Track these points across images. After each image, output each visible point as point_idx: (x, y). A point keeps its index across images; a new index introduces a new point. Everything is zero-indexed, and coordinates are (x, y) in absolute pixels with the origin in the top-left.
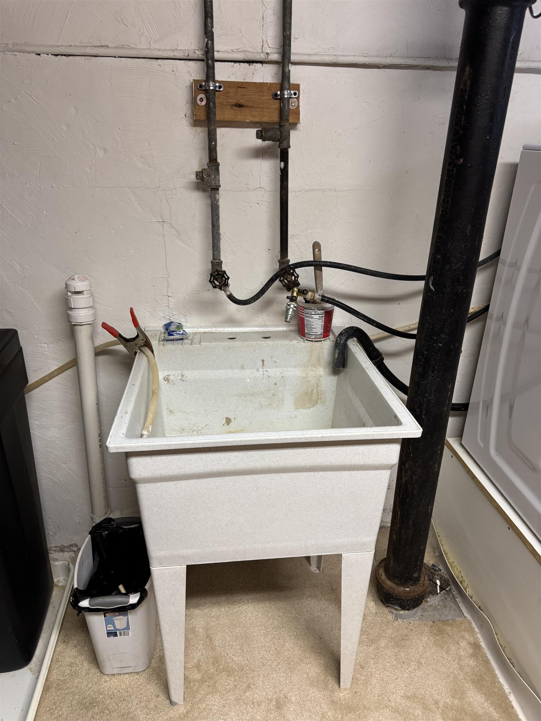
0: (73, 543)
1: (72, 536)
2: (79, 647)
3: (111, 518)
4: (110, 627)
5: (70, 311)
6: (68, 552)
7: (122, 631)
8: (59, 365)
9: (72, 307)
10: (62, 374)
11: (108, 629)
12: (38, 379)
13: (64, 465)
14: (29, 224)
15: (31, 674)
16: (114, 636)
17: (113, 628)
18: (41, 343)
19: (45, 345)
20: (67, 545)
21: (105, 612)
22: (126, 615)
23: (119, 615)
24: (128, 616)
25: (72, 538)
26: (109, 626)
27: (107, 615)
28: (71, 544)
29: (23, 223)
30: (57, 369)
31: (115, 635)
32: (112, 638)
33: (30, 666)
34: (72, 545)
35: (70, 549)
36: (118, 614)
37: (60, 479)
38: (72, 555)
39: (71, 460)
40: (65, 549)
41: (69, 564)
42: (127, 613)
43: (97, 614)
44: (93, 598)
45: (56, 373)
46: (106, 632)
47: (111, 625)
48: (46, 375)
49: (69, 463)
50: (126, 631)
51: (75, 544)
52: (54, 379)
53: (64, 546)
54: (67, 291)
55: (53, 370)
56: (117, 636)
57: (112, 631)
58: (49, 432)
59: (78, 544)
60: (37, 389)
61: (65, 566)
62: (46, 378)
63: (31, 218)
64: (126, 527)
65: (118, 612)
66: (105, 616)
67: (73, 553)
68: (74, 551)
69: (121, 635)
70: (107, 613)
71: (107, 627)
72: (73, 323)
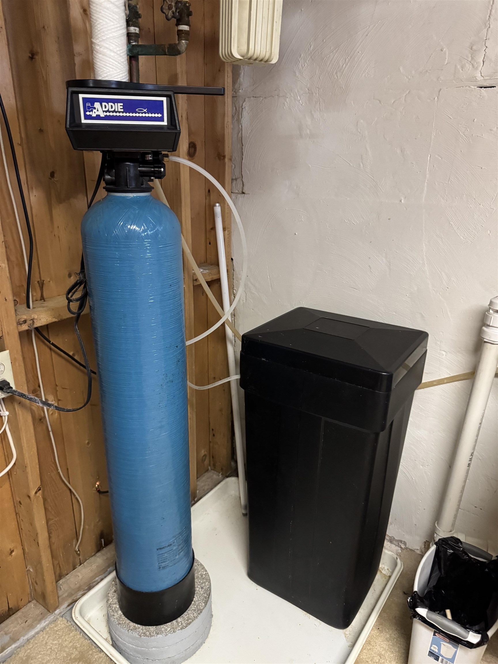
0: (403, 540)
1: (404, 534)
2: (391, 642)
3: (459, 540)
4: (435, 648)
5: (485, 327)
6: (396, 546)
7: (445, 660)
8: (450, 375)
9: (491, 325)
10: (451, 383)
11: (432, 648)
12: (426, 381)
13: (421, 467)
14: (469, 241)
15: (345, 638)
16: (434, 659)
17: (437, 651)
18: (440, 350)
19: (444, 353)
20: (397, 539)
21: (437, 630)
22: (457, 647)
23: (449, 643)
24: (457, 649)
25: (404, 535)
26: (435, 646)
27: (436, 634)
28: (401, 539)
29: (464, 240)
30: (447, 378)
31: (437, 658)
32: (432, 659)
33: (346, 631)
34: (401, 541)
35: (398, 544)
36: (448, 640)
37: (413, 477)
38: (398, 550)
39: (429, 464)
40: (394, 542)
41: (397, 558)
42: (458, 647)
43: (427, 628)
44: (430, 611)
45: (445, 381)
46: (429, 650)
47: (436, 647)
48: (436, 380)
49: (427, 466)
50: (449, 662)
51: (404, 542)
52: (441, 385)
53: (394, 538)
54: (490, 308)
55: (443, 377)
56: (438, 661)
57: (435, 652)
58: (419, 431)
59: (407, 544)
60: (423, 390)
61: (393, 558)
62: (435, 383)
63: (473, 236)
64: (472, 556)
65: (449, 640)
66: (434, 635)
67: (400, 549)
68: (401, 547)
69: (442, 662)
70: (439, 633)
71: (431, 646)
72: (485, 340)
